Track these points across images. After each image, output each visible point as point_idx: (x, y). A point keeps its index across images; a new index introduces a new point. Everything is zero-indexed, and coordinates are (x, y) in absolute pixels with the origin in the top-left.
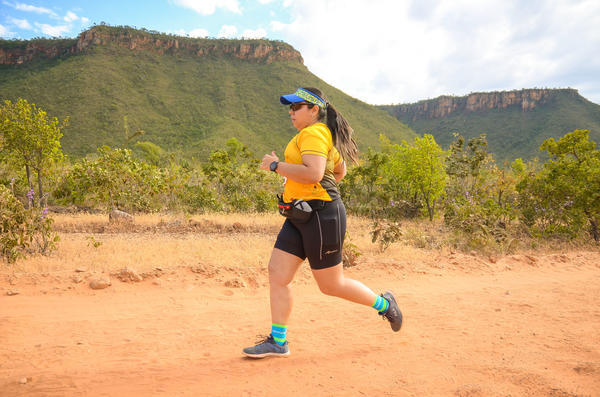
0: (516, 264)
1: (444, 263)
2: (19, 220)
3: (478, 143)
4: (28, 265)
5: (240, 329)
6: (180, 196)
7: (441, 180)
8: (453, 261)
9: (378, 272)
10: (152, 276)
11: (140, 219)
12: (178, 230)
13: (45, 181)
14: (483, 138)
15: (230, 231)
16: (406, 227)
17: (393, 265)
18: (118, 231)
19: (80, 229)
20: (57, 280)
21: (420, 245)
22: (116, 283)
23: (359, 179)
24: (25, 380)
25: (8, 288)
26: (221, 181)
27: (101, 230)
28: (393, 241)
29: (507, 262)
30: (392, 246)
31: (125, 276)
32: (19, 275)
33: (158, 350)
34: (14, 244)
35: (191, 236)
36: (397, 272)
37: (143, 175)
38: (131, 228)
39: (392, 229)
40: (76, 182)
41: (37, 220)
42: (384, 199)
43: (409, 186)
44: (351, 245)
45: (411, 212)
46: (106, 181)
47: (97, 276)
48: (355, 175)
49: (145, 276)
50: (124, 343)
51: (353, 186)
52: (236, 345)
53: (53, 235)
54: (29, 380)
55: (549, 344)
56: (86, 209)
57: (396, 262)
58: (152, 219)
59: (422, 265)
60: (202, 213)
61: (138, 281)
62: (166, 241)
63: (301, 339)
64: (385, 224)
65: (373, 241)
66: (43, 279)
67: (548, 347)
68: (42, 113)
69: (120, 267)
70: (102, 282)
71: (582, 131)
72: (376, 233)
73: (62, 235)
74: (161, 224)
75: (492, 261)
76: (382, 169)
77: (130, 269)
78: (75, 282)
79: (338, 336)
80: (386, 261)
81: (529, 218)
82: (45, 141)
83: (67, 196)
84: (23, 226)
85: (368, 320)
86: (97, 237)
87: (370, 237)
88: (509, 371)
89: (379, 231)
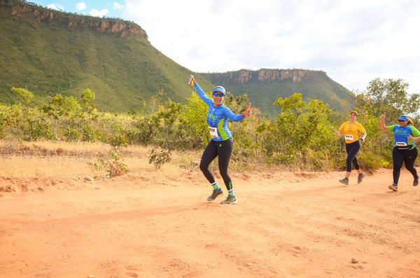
3: (242, 99)
8: (189, 176)
9: (128, 182)
14: (245, 96)
15: (52, 154)
17: (141, 178)
26: (56, 118)
28: (164, 163)
36: (143, 183)
48: (160, 117)
55: (206, 231)
59: (164, 178)
64: (159, 150)
67: (204, 232)
71: (299, 94)
72: (152, 157)
81: (269, 151)
88: (157, 248)
89: (155, 156)
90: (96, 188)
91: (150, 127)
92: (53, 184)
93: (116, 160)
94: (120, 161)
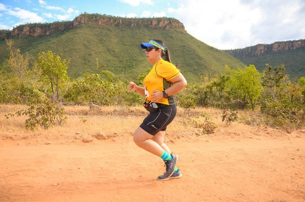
0: (302, 134)
1: (262, 133)
2: (49, 109)
3: (280, 69)
4: (53, 130)
5: (156, 164)
6: (124, 97)
7: (259, 89)
8: (267, 132)
9: (226, 136)
10: (112, 137)
11: (104, 109)
12: (123, 114)
13: (59, 90)
14: (283, 66)
16: (240, 114)
17: (234, 133)
18: (94, 114)
19: (76, 113)
20: (67, 137)
21: (248, 123)
22: (95, 140)
23: (214, 89)
24: (56, 184)
25: (45, 141)
27: (86, 114)
28: (233, 121)
29: (297, 133)
30: (233, 123)
31: (99, 137)
32: (50, 135)
33: (116, 173)
34: (47, 120)
35: (130, 117)
36: (237, 137)
37: (105, 87)
38: (100, 113)
39: (233, 114)
40: (74, 90)
41: (57, 109)
42: (228, 99)
43: (241, 92)
44: (212, 123)
45: (242, 106)
46: (88, 90)
47: (86, 137)
48: (213, 86)
49: (109, 137)
50: (100, 169)
51: (211, 92)
52: (154, 172)
53: (64, 116)
54: (58, 184)
56: (79, 104)
57: (236, 132)
58: (111, 108)
59: (250, 134)
60: (135, 106)
61: (105, 139)
62: (117, 120)
63: (187, 170)
64: (229, 112)
65: (223, 121)
66: (61, 137)
68: (58, 57)
69: (96, 132)
70: (88, 139)
72: (224, 117)
73: (68, 116)
74: (115, 111)
75: (288, 133)
76: (226, 83)
77: (101, 133)
78: (76, 139)
79: (206, 169)
80: (230, 131)
82: (60, 71)
83: (70, 97)
84: (51, 112)
85: (222, 162)
86: (84, 117)
87: (221, 119)
89: (226, 115)
90: (207, 141)
91: (206, 93)
92: (179, 138)
93: (206, 119)
94: (209, 121)
